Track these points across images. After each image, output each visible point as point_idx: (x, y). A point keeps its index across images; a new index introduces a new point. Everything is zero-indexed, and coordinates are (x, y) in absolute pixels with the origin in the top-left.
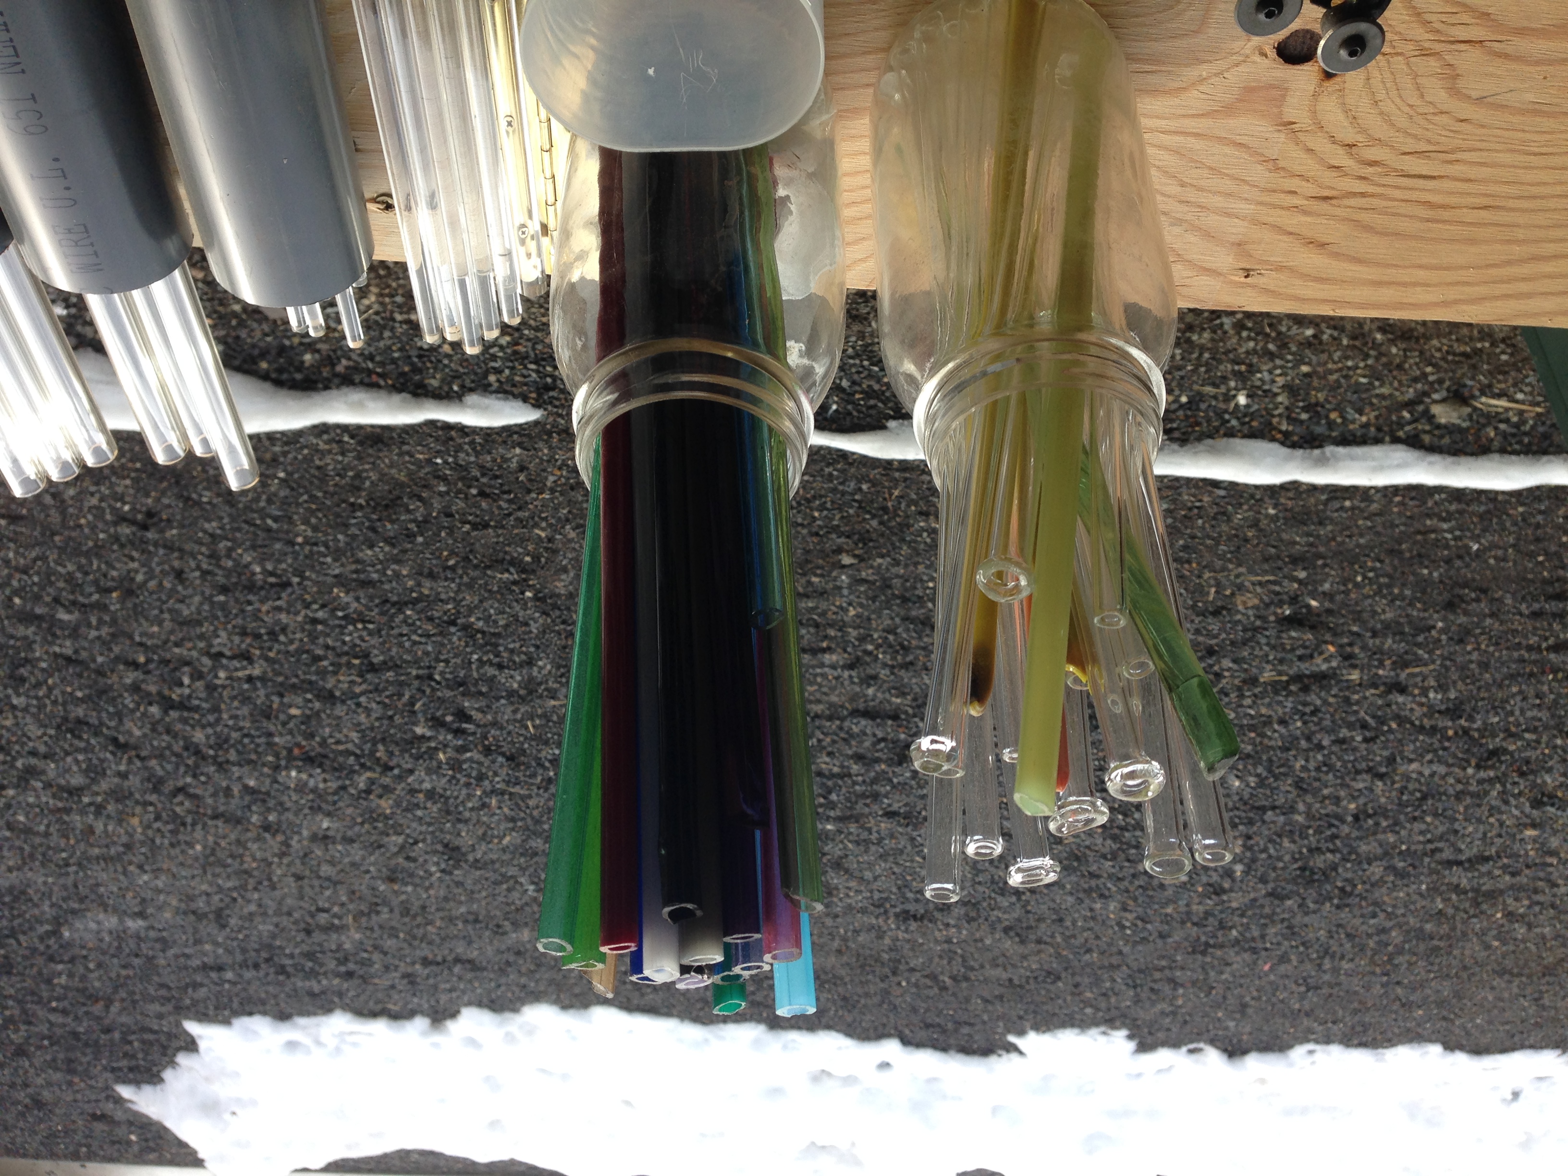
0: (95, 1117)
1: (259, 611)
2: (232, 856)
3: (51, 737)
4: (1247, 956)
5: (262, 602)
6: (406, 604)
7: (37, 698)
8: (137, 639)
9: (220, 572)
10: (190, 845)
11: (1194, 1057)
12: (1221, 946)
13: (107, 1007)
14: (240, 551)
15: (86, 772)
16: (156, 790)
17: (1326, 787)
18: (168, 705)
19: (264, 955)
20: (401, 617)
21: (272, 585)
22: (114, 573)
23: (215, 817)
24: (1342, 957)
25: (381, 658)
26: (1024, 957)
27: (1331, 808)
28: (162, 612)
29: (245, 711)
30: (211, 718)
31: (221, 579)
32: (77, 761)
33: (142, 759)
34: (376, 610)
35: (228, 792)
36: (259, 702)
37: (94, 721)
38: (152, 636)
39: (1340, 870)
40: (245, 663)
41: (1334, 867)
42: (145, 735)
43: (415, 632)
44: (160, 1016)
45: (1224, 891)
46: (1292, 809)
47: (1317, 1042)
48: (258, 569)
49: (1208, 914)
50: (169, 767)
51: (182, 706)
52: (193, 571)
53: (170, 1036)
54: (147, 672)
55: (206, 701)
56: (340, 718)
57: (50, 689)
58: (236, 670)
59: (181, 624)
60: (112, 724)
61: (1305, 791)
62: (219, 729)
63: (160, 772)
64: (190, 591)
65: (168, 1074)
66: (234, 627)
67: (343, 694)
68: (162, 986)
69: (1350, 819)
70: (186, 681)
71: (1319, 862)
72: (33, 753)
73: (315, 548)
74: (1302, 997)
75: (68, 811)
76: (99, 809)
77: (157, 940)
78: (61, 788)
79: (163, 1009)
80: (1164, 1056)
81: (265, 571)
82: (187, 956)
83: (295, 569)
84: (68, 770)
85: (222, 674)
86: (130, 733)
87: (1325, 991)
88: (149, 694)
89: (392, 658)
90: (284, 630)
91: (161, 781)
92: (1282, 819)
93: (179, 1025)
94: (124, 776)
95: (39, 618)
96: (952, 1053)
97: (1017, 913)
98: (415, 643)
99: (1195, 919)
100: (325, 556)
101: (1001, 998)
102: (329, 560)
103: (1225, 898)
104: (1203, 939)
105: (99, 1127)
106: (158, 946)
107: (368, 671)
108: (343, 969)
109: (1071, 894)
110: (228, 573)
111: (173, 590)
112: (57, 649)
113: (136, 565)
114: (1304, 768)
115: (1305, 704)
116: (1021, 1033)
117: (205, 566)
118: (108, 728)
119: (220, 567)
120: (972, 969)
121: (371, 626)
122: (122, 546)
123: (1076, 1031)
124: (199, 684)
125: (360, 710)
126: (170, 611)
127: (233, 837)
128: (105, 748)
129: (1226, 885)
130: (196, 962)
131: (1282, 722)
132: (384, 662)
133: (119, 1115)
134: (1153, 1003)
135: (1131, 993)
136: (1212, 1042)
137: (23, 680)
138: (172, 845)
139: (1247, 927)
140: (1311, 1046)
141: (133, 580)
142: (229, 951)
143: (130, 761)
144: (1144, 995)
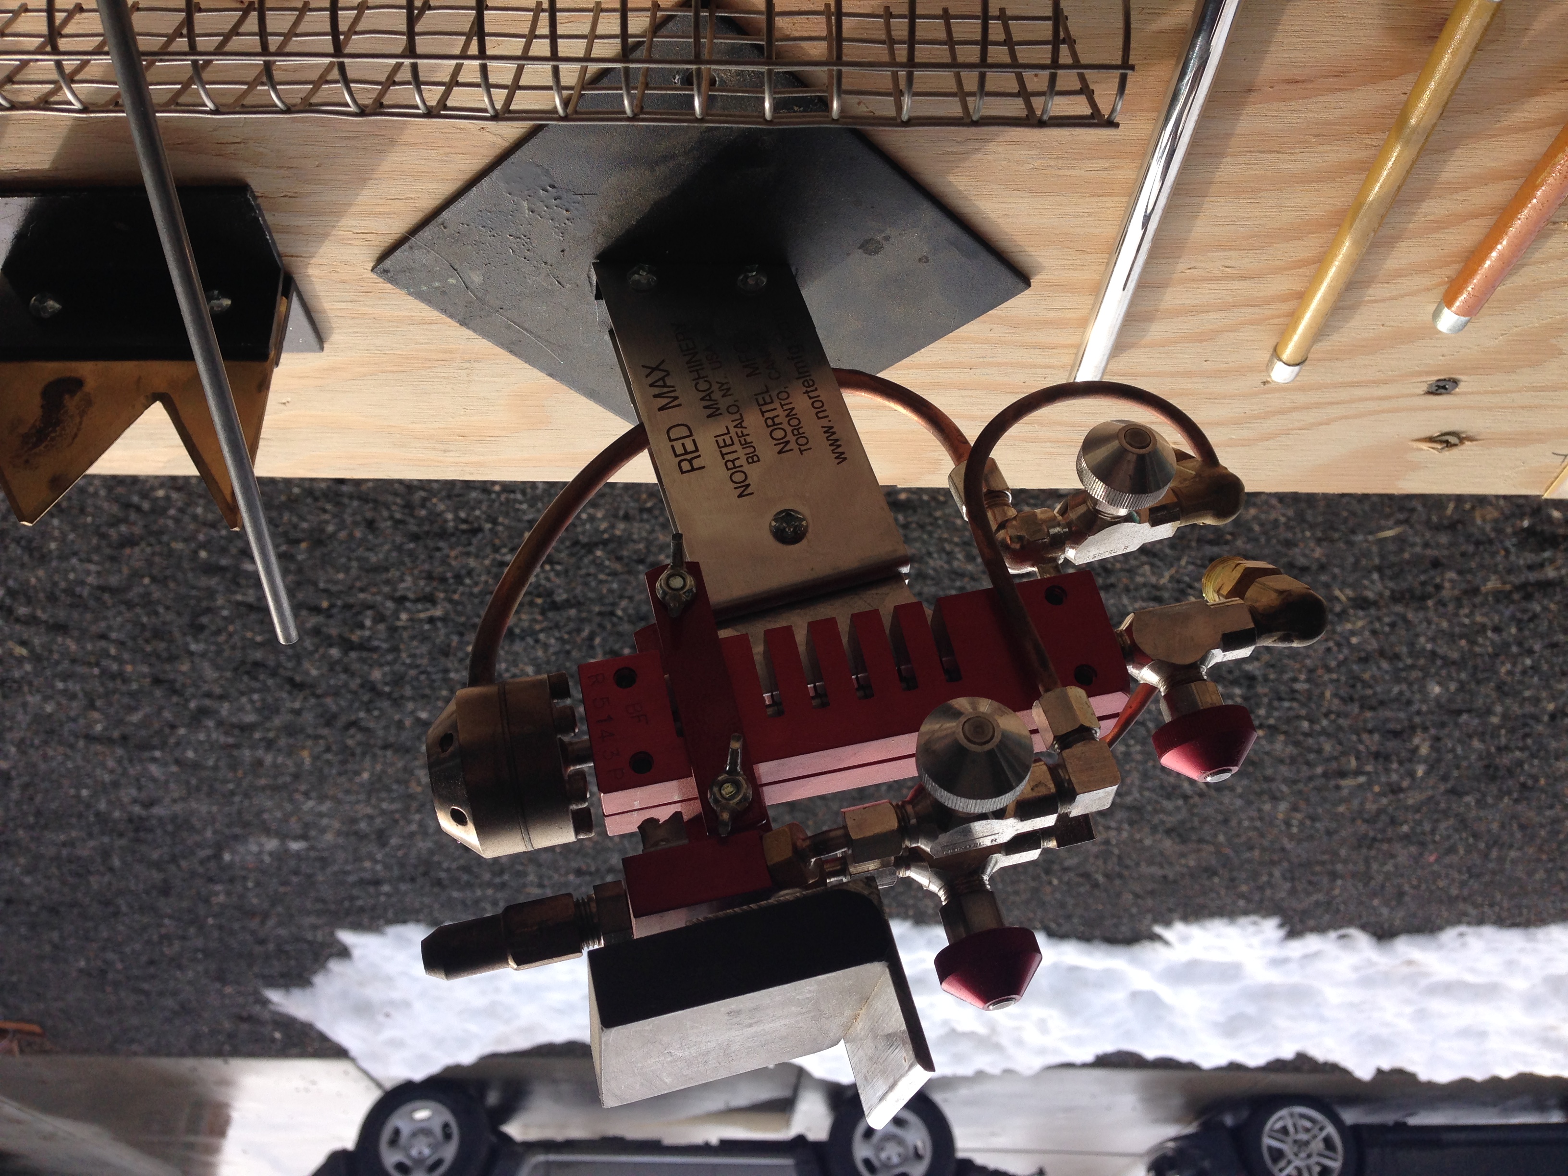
0: (242, 1019)
1: (448, 556)
2: (398, 782)
3: (227, 679)
4: (1413, 849)
5: (452, 548)
6: (596, 545)
7: (217, 644)
8: (322, 585)
9: (412, 521)
10: (357, 773)
11: (1342, 942)
12: (1389, 841)
13: (263, 922)
14: (434, 500)
15: (258, 711)
16: (328, 724)
17: (1528, 688)
18: (347, 645)
19: (421, 869)
20: (591, 557)
21: (464, 532)
22: (305, 525)
23: (385, 747)
24: (1511, 846)
25: (565, 596)
26: (1183, 855)
27: (1529, 709)
28: (349, 559)
29: (424, 649)
30: (390, 657)
31: (414, 528)
32: (252, 701)
33: (318, 697)
34: (566, 552)
35: (400, 725)
36: (438, 641)
37: (271, 663)
38: (336, 582)
39: (1526, 767)
40: (428, 605)
41: (1520, 763)
42: (322, 675)
43: (602, 571)
44: (315, 927)
45: (1401, 790)
46: (1489, 712)
47: (1469, 924)
48: (450, 516)
49: (1380, 811)
50: (343, 703)
51: (362, 646)
52: (386, 520)
53: (323, 945)
54: (330, 616)
55: (385, 641)
56: (517, 654)
57: (231, 635)
58: (419, 611)
59: (368, 571)
60: (290, 665)
61: (1506, 694)
62: (397, 667)
63: (334, 708)
64: (380, 540)
65: (319, 980)
66: (421, 572)
67: (523, 630)
68: (319, 900)
69: (1546, 718)
70: (368, 623)
71: (1505, 760)
72: (208, 695)
73: (512, 496)
74: (1463, 884)
75: (237, 746)
76: (270, 744)
77: (317, 859)
78: (233, 726)
79: (320, 922)
80: (1312, 943)
81: (457, 518)
82: (347, 873)
83: (489, 516)
84: (241, 709)
85: (404, 616)
86: (307, 673)
87: (1487, 878)
88: (329, 637)
89: (575, 597)
90: (470, 573)
91: (335, 716)
92: (1476, 721)
93: (332, 934)
94: (297, 713)
95: (223, 569)
96: (1096, 943)
97: (1183, 814)
98: (601, 582)
99: (1366, 816)
100: (521, 503)
101: (1152, 893)
102: (524, 506)
103: (1402, 796)
104: (1371, 834)
105: (245, 1027)
106: (317, 864)
107: (550, 610)
108: (497, 880)
109: (1240, 796)
110: (421, 522)
111: (364, 540)
112: (239, 597)
113: (327, 517)
114: (1510, 673)
115: (1525, 611)
116: (1168, 924)
117: (398, 516)
118: (285, 669)
119: (412, 516)
120: (1127, 867)
121: (558, 568)
122: (316, 499)
123: (1225, 921)
124: (381, 627)
125: (538, 646)
126: (358, 559)
127: (400, 764)
128: (281, 688)
129: (1405, 784)
130: (351, 879)
131: (1497, 629)
132: (567, 601)
133: (266, 1016)
134: (1308, 894)
135: (1288, 885)
136: (1364, 927)
137: (202, 628)
138: (340, 774)
139: (1419, 823)
140: (1462, 928)
141: (323, 531)
142: (387, 867)
143: (305, 699)
144: (1300, 887)
